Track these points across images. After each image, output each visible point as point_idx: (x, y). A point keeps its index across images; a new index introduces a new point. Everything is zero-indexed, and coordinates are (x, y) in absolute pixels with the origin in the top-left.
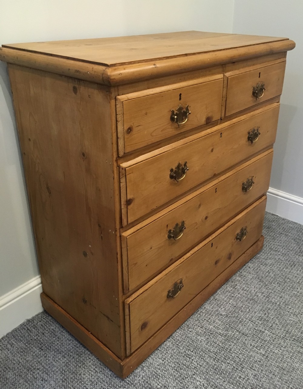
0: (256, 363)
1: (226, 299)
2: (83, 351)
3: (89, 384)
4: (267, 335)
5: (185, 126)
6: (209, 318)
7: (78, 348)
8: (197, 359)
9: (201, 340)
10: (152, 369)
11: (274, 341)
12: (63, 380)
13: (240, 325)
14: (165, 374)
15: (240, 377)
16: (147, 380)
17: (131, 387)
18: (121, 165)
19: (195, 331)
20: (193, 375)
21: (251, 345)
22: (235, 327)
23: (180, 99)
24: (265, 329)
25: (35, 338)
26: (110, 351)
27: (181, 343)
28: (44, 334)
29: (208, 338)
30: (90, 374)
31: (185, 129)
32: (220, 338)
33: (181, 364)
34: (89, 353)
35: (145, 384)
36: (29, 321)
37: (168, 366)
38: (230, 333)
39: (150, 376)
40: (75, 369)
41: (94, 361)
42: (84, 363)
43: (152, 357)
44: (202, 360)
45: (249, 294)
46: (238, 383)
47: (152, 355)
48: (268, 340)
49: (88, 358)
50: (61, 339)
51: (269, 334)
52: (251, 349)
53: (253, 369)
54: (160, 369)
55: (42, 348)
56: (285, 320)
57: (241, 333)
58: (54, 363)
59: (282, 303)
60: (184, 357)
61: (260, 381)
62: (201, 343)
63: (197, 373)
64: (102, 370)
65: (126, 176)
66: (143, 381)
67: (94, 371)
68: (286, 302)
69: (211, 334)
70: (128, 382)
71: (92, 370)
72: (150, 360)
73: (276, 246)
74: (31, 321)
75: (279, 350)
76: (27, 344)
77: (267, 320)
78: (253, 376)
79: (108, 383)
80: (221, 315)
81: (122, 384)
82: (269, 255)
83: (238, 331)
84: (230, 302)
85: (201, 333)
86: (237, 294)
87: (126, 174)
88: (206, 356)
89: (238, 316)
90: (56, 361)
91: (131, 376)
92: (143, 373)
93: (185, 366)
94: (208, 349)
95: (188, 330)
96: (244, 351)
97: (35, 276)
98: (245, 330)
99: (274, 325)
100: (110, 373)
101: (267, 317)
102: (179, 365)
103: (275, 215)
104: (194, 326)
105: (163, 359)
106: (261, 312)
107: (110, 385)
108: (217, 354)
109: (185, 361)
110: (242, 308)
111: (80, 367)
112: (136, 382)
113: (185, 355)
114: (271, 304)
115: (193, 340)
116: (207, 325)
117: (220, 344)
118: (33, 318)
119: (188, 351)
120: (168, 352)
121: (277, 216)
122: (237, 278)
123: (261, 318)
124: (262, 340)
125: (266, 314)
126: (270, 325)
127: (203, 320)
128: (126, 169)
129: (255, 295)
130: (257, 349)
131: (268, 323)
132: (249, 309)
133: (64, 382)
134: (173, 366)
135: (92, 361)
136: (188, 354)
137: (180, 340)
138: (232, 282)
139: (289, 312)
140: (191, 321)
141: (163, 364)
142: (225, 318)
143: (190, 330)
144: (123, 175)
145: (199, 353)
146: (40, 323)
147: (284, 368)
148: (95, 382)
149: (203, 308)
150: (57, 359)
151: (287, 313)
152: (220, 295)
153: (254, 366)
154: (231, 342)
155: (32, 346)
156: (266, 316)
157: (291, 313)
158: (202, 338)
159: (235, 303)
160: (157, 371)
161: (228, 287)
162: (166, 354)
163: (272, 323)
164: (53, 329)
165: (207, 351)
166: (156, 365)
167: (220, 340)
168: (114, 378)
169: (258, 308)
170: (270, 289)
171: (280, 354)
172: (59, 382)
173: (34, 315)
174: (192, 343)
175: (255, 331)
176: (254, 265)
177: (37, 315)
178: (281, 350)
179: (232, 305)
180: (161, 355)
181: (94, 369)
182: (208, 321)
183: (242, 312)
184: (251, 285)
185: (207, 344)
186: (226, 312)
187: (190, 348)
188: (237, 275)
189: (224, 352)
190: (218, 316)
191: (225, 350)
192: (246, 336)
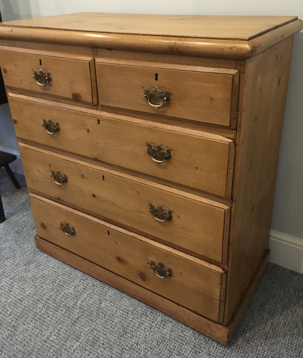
0: (40, 331)
1: (124, 307)
4: (73, 344)
5: (49, 90)
6: (96, 294)
8: (50, 287)
9: (70, 289)
10: (45, 262)
11: (65, 349)
13: (87, 319)
18: (9, 93)
19: (80, 285)
20: (36, 287)
22: (85, 315)
23: (41, 64)
24: (81, 343)
27: (67, 276)
29: (71, 294)
31: (50, 92)
32: (71, 303)
33: (47, 278)
37: (46, 271)
38: (77, 311)
43: (56, 261)
44: (49, 291)
45: (134, 329)
47: (58, 261)
48: (67, 345)
51: (75, 345)
52: (55, 328)
57: (76, 320)
60: (54, 279)
62: (66, 289)
63: (37, 288)
69: (77, 296)
72: (53, 260)
75: (53, 353)
77: (95, 345)
80: (101, 303)
84: (118, 310)
85: (78, 289)
86: (132, 316)
89: (100, 317)
91: (40, 252)
93: (44, 280)
94: (59, 295)
98: (81, 324)
99: (87, 352)
101: (99, 346)
104: (87, 284)
105: (53, 267)
106: (106, 340)
108: (53, 301)
109: (49, 280)
110: (111, 322)
113: (56, 279)
115: (71, 284)
116: (87, 293)
117: (64, 303)
119: (58, 282)
120: (59, 270)
122: (160, 318)
123: (96, 339)
124: (67, 339)
125: (103, 345)
126: (87, 348)
127: (94, 289)
128: (9, 97)
129: (133, 336)
131: (89, 346)
132: (109, 328)
134: (45, 274)
136: (56, 282)
137: (71, 275)
138: (151, 313)
140: (91, 281)
141: (49, 268)
142: (97, 306)
143: (82, 281)
145: (56, 289)
147: (31, 355)
149: (109, 289)
152: (127, 302)
154: (66, 311)
158: (72, 290)
159: (119, 315)
160: (43, 265)
161: (141, 308)
163: (91, 350)
166: (49, 264)
167: (69, 303)
169: (112, 338)
171: (48, 354)
174: (67, 284)
176: (190, 337)
178: (53, 355)
179: (115, 312)
180: (57, 266)
182: (92, 293)
183: (105, 321)
184: (150, 332)
185: (65, 293)
186: (105, 307)
187: (62, 282)
188: (165, 318)
189: (55, 306)
190: (98, 300)
191: (57, 306)
192: (73, 324)
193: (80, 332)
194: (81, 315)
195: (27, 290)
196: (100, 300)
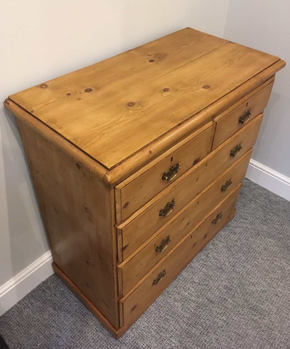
0: (219, 328)
1: (199, 267)
2: (87, 312)
3: (92, 341)
4: (230, 303)
6: (185, 285)
7: (82, 309)
8: (173, 323)
9: (177, 306)
10: (139, 331)
11: (234, 309)
12: (73, 337)
13: (209, 293)
14: (149, 335)
15: (206, 341)
16: (135, 341)
17: (123, 345)
18: (118, 227)
19: (174, 297)
20: (171, 337)
21: (216, 312)
22: (205, 295)
23: (172, 161)
24: (229, 297)
25: (50, 299)
26: (108, 321)
27: (162, 308)
28: (56, 295)
29: (183, 305)
30: (93, 333)
32: (193, 305)
33: (161, 327)
34: (91, 314)
35: (133, 344)
36: (43, 283)
37: (151, 329)
38: (201, 300)
39: (138, 337)
40: (81, 328)
41: (95, 321)
42: (88, 323)
43: (139, 319)
44: (178, 324)
45: (219, 262)
46: (203, 346)
47: (140, 318)
48: (230, 308)
49: (90, 319)
50: (70, 300)
51: (231, 302)
52: (216, 316)
53: (216, 334)
54: (145, 331)
55: (55, 308)
56: (245, 289)
57: (209, 301)
58: (65, 322)
59: (244, 273)
60: (163, 320)
61: (221, 345)
62: (177, 309)
63: (173, 336)
64: (101, 330)
65: (122, 234)
66: (132, 341)
67: (96, 330)
68: (248, 272)
69: (186, 300)
70: (121, 341)
71: (94, 329)
72: (138, 323)
73: (245, 214)
74: (45, 282)
75: (237, 318)
76: (43, 304)
77: (231, 288)
78: (215, 340)
79: (106, 341)
80: (195, 282)
81: (116, 343)
82: (238, 223)
83: (207, 298)
84: (202, 271)
85: (178, 299)
86: (208, 263)
87: (122, 232)
88: (181, 321)
89: (208, 284)
90: (66, 320)
91: (123, 336)
92: (133, 334)
93: (164, 329)
94: (183, 315)
95: (168, 296)
96: (211, 317)
97: (47, 251)
98: (213, 297)
99: (236, 294)
100: (107, 333)
101: (231, 286)
102: (160, 328)
103: (248, 179)
104: (173, 292)
105: (147, 322)
106: (227, 281)
107: (108, 343)
108: (189, 320)
109: (165, 325)
110: (212, 276)
111: (85, 326)
112: (127, 341)
113: (164, 319)
114: (235, 274)
115: (171, 305)
116: (183, 292)
117: (192, 311)
118: (47, 279)
119: (167, 316)
120: (152, 316)
121: (250, 180)
122: (210, 246)
123: (226, 287)
124: (226, 307)
125: (230, 283)
126: (233, 294)
127: (180, 286)
128: (123, 229)
129: (224, 264)
130: (220, 316)
131: (231, 292)
132: (218, 278)
133: (73, 339)
134: (155, 329)
135: (93, 321)
136: (167, 318)
137: (161, 305)
138: (206, 250)
139: (249, 281)
140: (170, 289)
141: (147, 326)
142: (197, 285)
143: (169, 296)
144: (119, 233)
145: (176, 318)
146: (53, 285)
147: (239, 334)
148: (96, 340)
149: (181, 275)
150: (67, 318)
151: (248, 282)
152: (195, 264)
153: (217, 331)
154: (200, 309)
155: (48, 306)
156: (231, 284)
157: (251, 282)
158: (178, 304)
159: (206, 271)
160: (143, 333)
161: (202, 256)
162: (150, 318)
163: (235, 291)
164: (63, 291)
165: (182, 316)
166: (142, 327)
167: (192, 307)
168: (111, 337)
169: (225, 276)
170: (236, 258)
171: (238, 321)
172: (69, 338)
173: (47, 277)
174: (171, 309)
175: (221, 298)
176: (225, 234)
177: (50, 277)
178: (239, 317)
179: (204, 273)
180: (146, 318)
181: (96, 329)
182: (184, 288)
183: (211, 280)
184: (221, 254)
185: (182, 310)
186: (199, 280)
187: (168, 313)
188: (210, 243)
189: (194, 318)
190: (192, 284)
191: (195, 316)
192: (213, 303)
193: (219, 298)
194: (205, 297)
195: (174, 344)
196: (192, 282)
